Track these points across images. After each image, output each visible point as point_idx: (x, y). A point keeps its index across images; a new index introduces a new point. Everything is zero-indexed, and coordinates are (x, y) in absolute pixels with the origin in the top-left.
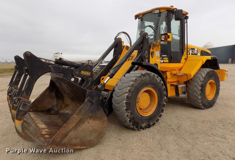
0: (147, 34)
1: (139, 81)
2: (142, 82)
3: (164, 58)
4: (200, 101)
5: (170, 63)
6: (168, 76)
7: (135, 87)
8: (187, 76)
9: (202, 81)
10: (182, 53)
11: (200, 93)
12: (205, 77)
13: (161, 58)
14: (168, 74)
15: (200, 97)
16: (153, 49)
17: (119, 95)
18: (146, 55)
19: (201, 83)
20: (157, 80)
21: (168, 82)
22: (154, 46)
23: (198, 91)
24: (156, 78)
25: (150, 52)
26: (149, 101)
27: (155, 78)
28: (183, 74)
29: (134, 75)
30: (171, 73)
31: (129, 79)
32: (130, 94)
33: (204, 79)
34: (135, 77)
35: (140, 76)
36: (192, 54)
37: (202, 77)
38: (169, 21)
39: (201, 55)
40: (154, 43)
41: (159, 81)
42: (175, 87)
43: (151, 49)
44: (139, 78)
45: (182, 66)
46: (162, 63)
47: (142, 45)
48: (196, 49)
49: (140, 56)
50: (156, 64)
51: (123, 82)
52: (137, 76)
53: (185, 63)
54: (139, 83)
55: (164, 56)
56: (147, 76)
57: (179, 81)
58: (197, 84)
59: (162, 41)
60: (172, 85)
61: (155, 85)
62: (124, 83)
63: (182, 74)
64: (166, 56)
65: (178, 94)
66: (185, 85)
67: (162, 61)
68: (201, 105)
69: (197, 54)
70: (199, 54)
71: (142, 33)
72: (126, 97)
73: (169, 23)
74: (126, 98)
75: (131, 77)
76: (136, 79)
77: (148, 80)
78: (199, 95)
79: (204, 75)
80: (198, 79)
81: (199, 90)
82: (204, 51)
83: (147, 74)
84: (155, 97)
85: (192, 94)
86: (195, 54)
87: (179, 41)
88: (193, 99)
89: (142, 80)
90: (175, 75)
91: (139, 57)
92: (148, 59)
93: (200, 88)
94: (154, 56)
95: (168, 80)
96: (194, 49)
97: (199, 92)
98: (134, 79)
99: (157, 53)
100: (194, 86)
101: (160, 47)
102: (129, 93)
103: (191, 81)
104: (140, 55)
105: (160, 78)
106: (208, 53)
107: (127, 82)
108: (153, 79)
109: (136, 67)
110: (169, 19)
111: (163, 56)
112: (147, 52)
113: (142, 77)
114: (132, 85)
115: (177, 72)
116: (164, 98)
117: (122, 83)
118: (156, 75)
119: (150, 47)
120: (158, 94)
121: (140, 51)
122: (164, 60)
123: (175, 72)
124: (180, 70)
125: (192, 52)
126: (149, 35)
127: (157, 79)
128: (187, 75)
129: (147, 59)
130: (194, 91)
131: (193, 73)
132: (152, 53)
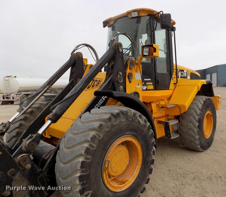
0: (120, 45)
1: (108, 128)
2: (113, 130)
3: (147, 84)
4: (198, 142)
5: (156, 90)
6: (153, 109)
7: (100, 141)
8: (180, 109)
9: (199, 114)
10: (170, 76)
11: (198, 131)
12: (202, 108)
13: (143, 83)
14: (154, 106)
15: (197, 137)
16: (130, 69)
17: (66, 161)
18: (120, 79)
19: (198, 117)
20: (140, 122)
21: (154, 118)
22: (133, 64)
23: (194, 128)
24: (139, 118)
25: (126, 73)
26: (128, 158)
27: (136, 117)
28: (175, 106)
29: (97, 117)
30: (158, 105)
31: (87, 124)
32: (90, 157)
33: (201, 112)
34: (99, 120)
35: (110, 119)
36: (181, 77)
37: (199, 108)
38: (152, 30)
39: (191, 79)
40: (132, 60)
41: (142, 122)
42: (164, 125)
43: (128, 69)
44: (106, 123)
45: (171, 94)
46: (145, 90)
47: (113, 63)
48: (185, 71)
49: (111, 80)
50: (136, 93)
51: (75, 132)
52: (103, 118)
53: (174, 90)
54: (108, 132)
55: (148, 80)
56: (122, 116)
57: (168, 115)
58: (193, 119)
59: (144, 56)
60: (160, 122)
61: (136, 132)
62: (77, 134)
63: (173, 106)
64: (150, 80)
65: (169, 136)
66: (177, 122)
67: (145, 88)
68: (199, 147)
69: (186, 78)
70: (189, 78)
71: (112, 44)
72: (80, 165)
73: (152, 33)
74: (79, 168)
75: (92, 121)
76: (101, 126)
77: (125, 123)
78: (197, 133)
79: (200, 106)
80: (193, 111)
81: (196, 127)
82: (194, 74)
83: (122, 112)
84: (137, 151)
85: (187, 132)
86: (184, 77)
87: (165, 60)
88: (189, 140)
89: (113, 126)
90: (164, 107)
91: (109, 83)
92: (124, 85)
93: (197, 124)
94: (133, 81)
95: (154, 115)
96: (183, 71)
97: (196, 130)
98: (97, 124)
99: (137, 76)
100: (188, 121)
101: (141, 66)
102: (87, 154)
103: (184, 115)
104: (110, 78)
105: (144, 118)
106: (197, 75)
107: (82, 132)
108: (133, 120)
109: (104, 99)
110: (152, 27)
111: (145, 80)
112: (121, 74)
113: (113, 119)
114: (93, 138)
115: (166, 104)
116: (152, 148)
117: (74, 134)
118: (138, 113)
119: (126, 66)
120: (142, 146)
121: (111, 72)
122: (147, 85)
123: (162, 103)
124: (169, 98)
125: (181, 74)
126: (124, 49)
127: (140, 120)
128: (179, 107)
129: (121, 85)
130: (190, 129)
131: (187, 104)
132: (130, 76)
